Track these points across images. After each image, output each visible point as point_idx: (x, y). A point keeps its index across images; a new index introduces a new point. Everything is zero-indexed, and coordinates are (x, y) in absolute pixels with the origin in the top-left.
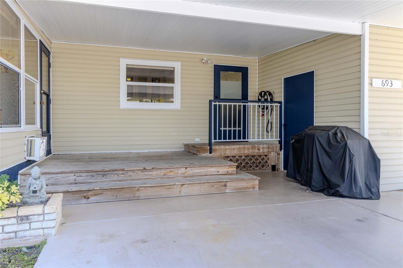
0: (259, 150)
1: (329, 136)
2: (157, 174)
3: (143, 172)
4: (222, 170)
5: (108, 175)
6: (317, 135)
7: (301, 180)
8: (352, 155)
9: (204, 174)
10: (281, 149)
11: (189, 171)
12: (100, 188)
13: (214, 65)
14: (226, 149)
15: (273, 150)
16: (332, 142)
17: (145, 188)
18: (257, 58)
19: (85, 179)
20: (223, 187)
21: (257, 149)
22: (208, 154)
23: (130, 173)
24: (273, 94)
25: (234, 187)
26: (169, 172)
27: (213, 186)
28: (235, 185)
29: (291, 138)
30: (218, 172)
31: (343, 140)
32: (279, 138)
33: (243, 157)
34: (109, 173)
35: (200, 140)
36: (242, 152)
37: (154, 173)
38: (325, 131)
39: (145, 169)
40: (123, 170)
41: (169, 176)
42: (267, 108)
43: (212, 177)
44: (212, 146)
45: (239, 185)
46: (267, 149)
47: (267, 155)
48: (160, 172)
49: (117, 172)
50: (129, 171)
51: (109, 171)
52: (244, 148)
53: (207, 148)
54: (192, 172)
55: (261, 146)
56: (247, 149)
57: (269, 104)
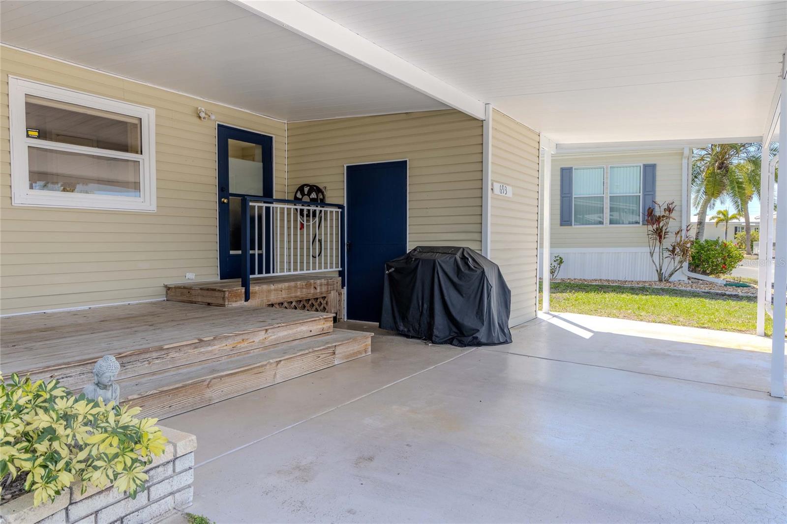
0: (316, 289)
1: (457, 262)
2: (222, 348)
3: (196, 348)
4: (315, 327)
5: (129, 364)
6: (439, 261)
7: (409, 331)
8: (490, 287)
9: (291, 339)
10: (343, 286)
11: (271, 336)
12: (139, 395)
13: (218, 124)
14: (269, 291)
15: (333, 287)
16: (463, 270)
17: (220, 379)
18: (286, 122)
19: (77, 383)
20: (330, 357)
21: (313, 287)
22: (242, 303)
23: (173, 354)
24: (324, 190)
25: (344, 354)
26: (240, 342)
27: (319, 357)
28: (346, 350)
29: (385, 266)
30: (311, 331)
31: (476, 266)
32: (341, 267)
33: (294, 304)
34: (131, 361)
35: (195, 275)
36: (293, 295)
37: (215, 347)
38: (449, 255)
39: (201, 341)
40: (161, 349)
41: (240, 349)
42: (314, 215)
43: (304, 341)
44: (250, 285)
45: (349, 349)
46: (326, 287)
47: (325, 297)
48: (224, 344)
49: (148, 356)
50: (170, 350)
51: (130, 355)
52: (296, 287)
53: (241, 292)
54: (276, 336)
55: (318, 282)
56: (300, 288)
57: (318, 209)
